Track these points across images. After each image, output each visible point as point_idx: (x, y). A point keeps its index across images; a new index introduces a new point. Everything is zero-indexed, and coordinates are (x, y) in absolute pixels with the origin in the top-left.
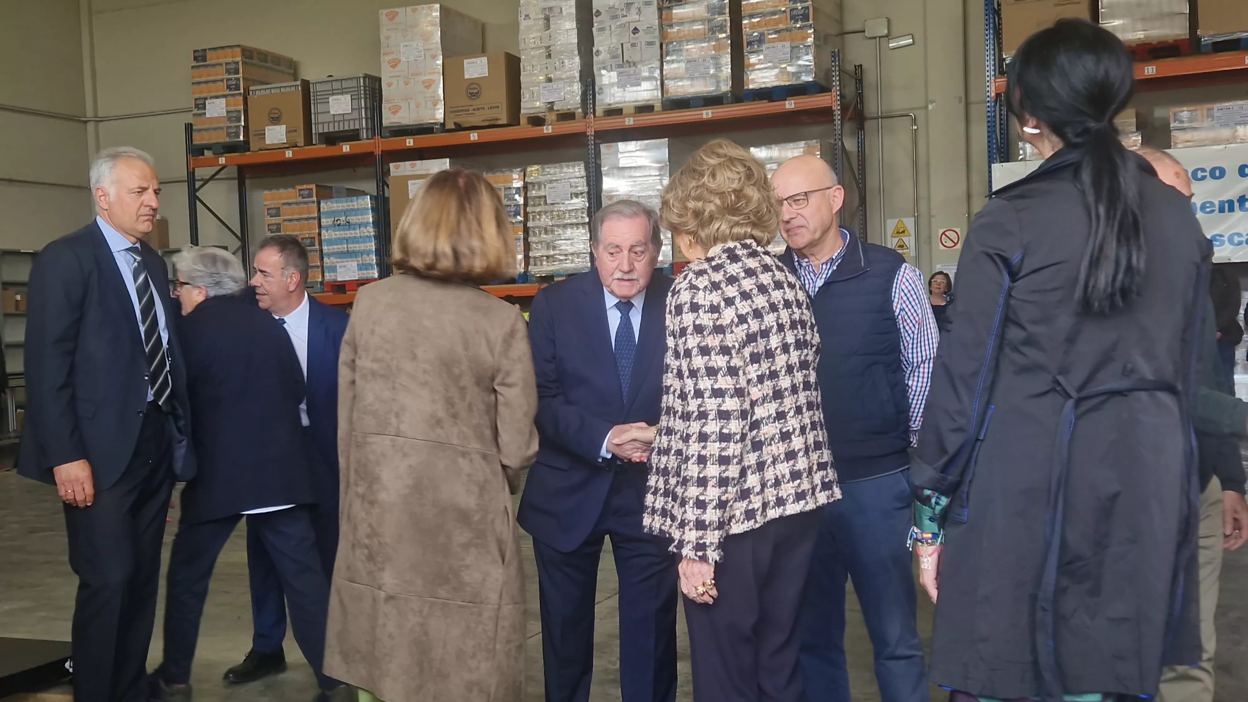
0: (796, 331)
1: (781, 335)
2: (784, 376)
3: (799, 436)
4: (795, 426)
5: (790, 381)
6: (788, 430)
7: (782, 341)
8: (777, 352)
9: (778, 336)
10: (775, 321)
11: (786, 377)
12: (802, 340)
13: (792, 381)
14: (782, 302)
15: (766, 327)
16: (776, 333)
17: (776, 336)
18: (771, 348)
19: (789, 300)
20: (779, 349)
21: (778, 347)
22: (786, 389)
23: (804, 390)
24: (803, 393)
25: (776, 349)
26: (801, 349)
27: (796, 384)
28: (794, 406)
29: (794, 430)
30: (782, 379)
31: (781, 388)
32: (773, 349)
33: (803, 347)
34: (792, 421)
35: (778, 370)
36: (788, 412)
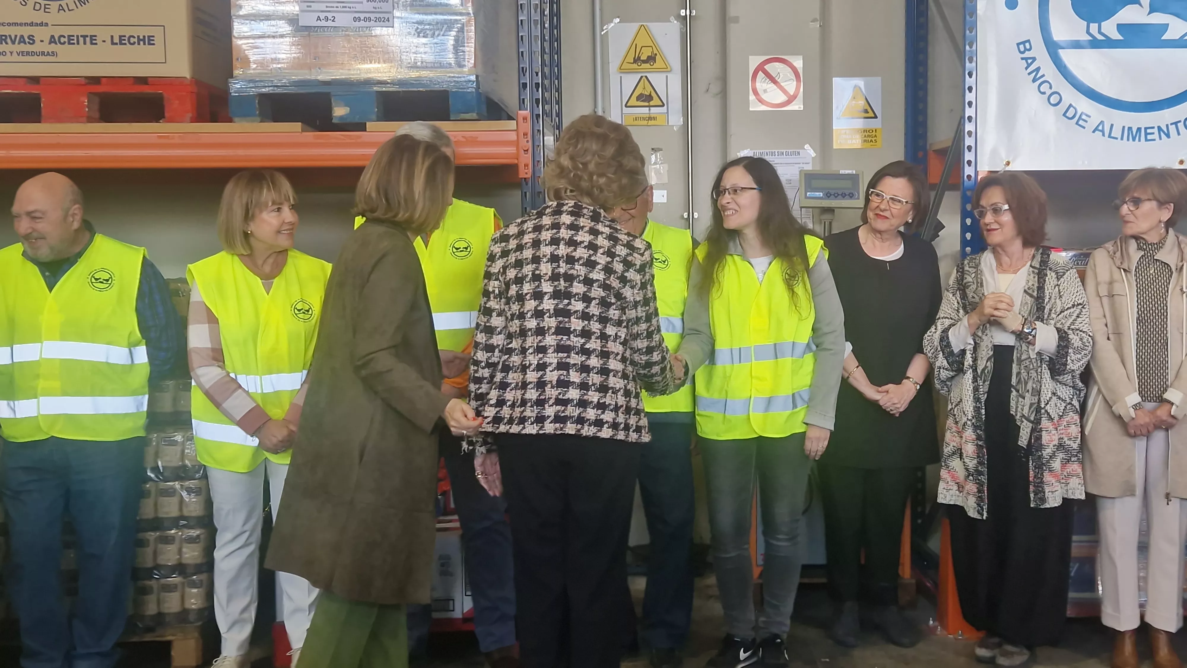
0: (556, 283)
1: (534, 284)
2: (530, 318)
3: (533, 371)
4: (532, 362)
5: (536, 324)
6: (526, 364)
7: (534, 289)
8: (527, 297)
9: (531, 284)
10: (532, 271)
11: (532, 319)
12: (562, 292)
13: (538, 324)
14: (549, 256)
15: (523, 275)
16: (529, 282)
17: (529, 284)
18: (522, 293)
19: (558, 255)
20: (529, 295)
21: (529, 293)
22: (530, 330)
23: (556, 333)
24: (554, 337)
25: (526, 294)
26: (560, 299)
27: (544, 327)
28: (535, 345)
29: (530, 365)
30: (527, 321)
31: (526, 327)
32: (524, 294)
33: (562, 298)
34: (530, 358)
35: (525, 312)
36: (528, 349)
